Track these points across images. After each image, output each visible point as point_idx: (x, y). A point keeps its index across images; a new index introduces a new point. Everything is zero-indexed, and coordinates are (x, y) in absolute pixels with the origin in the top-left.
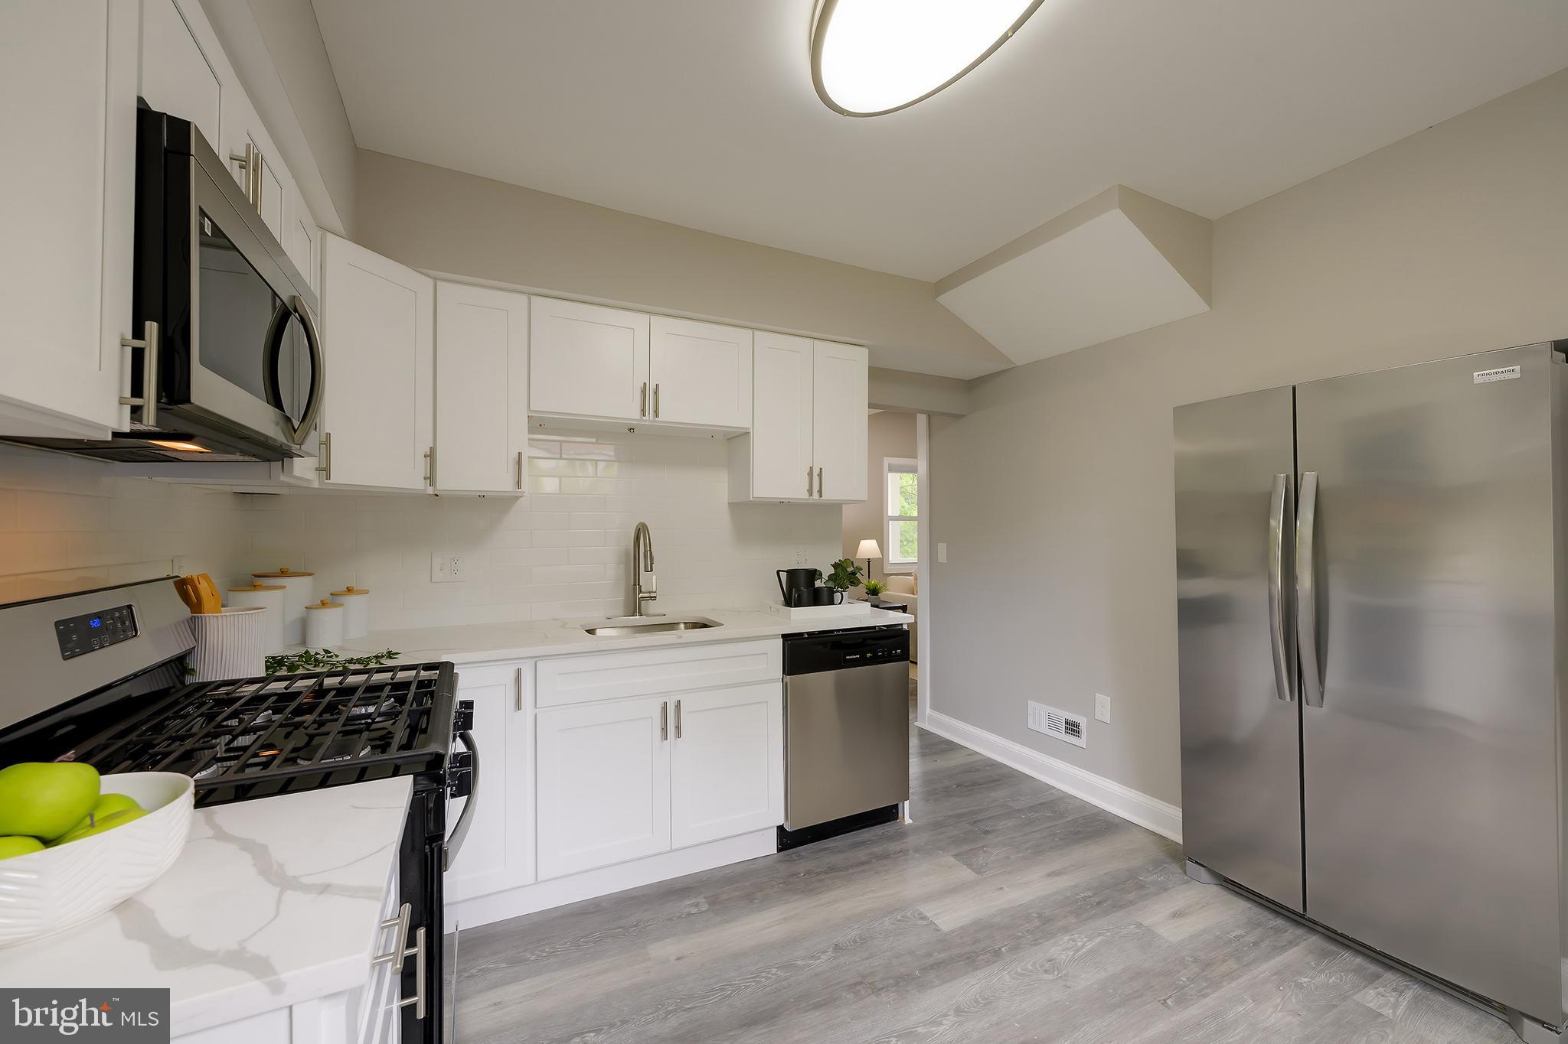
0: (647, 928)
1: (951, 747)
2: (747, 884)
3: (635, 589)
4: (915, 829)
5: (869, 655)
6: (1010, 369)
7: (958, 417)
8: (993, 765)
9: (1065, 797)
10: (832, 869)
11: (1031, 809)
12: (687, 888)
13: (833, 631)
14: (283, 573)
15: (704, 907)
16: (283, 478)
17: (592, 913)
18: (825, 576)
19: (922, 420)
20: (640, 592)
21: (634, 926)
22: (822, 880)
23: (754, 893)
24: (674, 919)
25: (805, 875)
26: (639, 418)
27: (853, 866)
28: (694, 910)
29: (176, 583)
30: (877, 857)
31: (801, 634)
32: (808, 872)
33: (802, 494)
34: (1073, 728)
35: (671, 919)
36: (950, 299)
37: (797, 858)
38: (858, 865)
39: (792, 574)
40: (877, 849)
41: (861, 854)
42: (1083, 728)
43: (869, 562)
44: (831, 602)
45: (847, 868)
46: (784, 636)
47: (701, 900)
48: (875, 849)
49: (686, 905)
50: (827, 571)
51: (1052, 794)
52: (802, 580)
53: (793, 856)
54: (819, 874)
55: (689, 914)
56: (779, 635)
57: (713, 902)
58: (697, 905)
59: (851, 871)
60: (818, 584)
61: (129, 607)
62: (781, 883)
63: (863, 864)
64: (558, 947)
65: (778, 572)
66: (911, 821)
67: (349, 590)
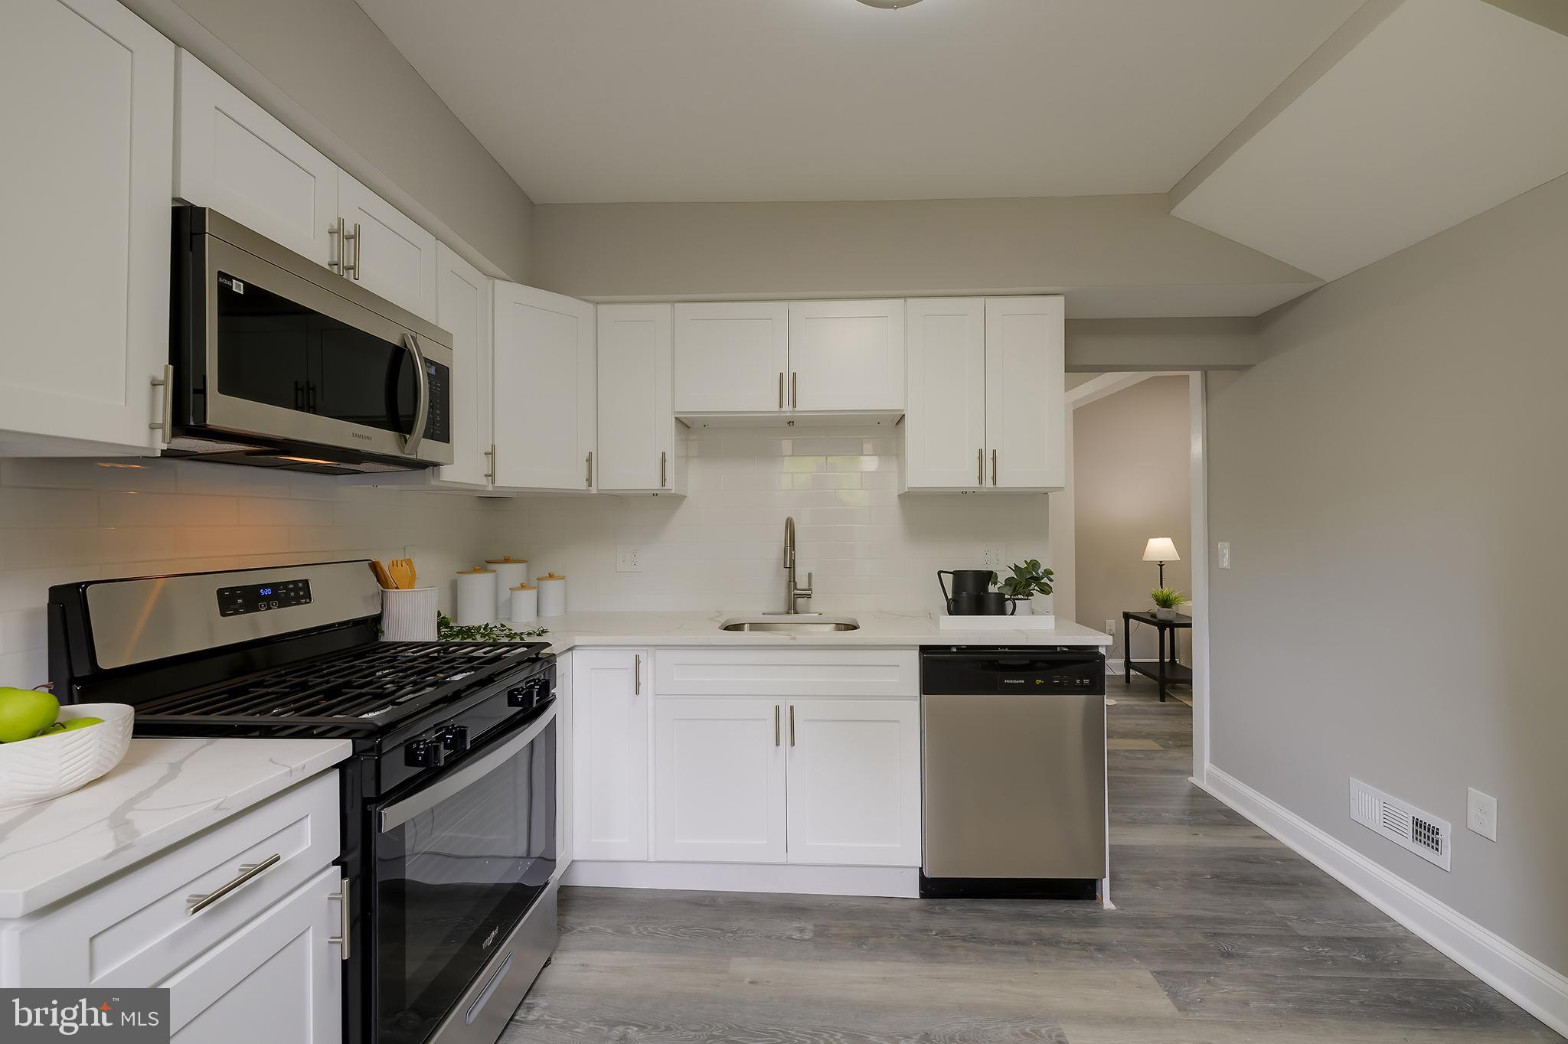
0: (744, 939)
1: (1232, 819)
2: (867, 924)
3: (789, 585)
4: (1115, 919)
5: (1038, 682)
6: (1315, 291)
7: (1243, 368)
8: (1291, 860)
9: (1405, 939)
10: (975, 938)
11: (1328, 941)
12: (804, 909)
13: (997, 647)
14: (507, 561)
15: (808, 935)
16: (434, 483)
17: (706, 905)
18: (1001, 580)
19: (1195, 377)
20: (795, 588)
21: (732, 932)
22: (954, 947)
23: (867, 937)
24: (772, 938)
25: (936, 935)
26: (777, 410)
27: (1001, 942)
28: (796, 935)
29: (369, 564)
30: (1041, 940)
31: (949, 647)
32: (943, 932)
33: (970, 481)
34: (1426, 833)
35: (769, 937)
36: (1188, 209)
37: (939, 911)
38: (1009, 943)
39: (959, 576)
40: (1045, 930)
41: (1022, 931)
42: (1445, 835)
43: (1161, 566)
44: (1001, 611)
45: (992, 943)
46: (924, 649)
47: (810, 926)
48: (1043, 930)
49: (790, 927)
50: (1004, 574)
51: (1383, 928)
52: (970, 585)
53: (937, 907)
54: (954, 938)
55: (790, 938)
56: (916, 646)
57: (821, 932)
58: (802, 930)
59: (996, 947)
60: (992, 589)
61: (306, 582)
62: (903, 935)
63: (1017, 943)
64: (660, 929)
65: (939, 573)
66: (1113, 907)
67: (551, 576)
